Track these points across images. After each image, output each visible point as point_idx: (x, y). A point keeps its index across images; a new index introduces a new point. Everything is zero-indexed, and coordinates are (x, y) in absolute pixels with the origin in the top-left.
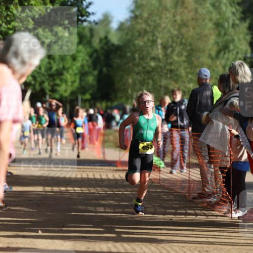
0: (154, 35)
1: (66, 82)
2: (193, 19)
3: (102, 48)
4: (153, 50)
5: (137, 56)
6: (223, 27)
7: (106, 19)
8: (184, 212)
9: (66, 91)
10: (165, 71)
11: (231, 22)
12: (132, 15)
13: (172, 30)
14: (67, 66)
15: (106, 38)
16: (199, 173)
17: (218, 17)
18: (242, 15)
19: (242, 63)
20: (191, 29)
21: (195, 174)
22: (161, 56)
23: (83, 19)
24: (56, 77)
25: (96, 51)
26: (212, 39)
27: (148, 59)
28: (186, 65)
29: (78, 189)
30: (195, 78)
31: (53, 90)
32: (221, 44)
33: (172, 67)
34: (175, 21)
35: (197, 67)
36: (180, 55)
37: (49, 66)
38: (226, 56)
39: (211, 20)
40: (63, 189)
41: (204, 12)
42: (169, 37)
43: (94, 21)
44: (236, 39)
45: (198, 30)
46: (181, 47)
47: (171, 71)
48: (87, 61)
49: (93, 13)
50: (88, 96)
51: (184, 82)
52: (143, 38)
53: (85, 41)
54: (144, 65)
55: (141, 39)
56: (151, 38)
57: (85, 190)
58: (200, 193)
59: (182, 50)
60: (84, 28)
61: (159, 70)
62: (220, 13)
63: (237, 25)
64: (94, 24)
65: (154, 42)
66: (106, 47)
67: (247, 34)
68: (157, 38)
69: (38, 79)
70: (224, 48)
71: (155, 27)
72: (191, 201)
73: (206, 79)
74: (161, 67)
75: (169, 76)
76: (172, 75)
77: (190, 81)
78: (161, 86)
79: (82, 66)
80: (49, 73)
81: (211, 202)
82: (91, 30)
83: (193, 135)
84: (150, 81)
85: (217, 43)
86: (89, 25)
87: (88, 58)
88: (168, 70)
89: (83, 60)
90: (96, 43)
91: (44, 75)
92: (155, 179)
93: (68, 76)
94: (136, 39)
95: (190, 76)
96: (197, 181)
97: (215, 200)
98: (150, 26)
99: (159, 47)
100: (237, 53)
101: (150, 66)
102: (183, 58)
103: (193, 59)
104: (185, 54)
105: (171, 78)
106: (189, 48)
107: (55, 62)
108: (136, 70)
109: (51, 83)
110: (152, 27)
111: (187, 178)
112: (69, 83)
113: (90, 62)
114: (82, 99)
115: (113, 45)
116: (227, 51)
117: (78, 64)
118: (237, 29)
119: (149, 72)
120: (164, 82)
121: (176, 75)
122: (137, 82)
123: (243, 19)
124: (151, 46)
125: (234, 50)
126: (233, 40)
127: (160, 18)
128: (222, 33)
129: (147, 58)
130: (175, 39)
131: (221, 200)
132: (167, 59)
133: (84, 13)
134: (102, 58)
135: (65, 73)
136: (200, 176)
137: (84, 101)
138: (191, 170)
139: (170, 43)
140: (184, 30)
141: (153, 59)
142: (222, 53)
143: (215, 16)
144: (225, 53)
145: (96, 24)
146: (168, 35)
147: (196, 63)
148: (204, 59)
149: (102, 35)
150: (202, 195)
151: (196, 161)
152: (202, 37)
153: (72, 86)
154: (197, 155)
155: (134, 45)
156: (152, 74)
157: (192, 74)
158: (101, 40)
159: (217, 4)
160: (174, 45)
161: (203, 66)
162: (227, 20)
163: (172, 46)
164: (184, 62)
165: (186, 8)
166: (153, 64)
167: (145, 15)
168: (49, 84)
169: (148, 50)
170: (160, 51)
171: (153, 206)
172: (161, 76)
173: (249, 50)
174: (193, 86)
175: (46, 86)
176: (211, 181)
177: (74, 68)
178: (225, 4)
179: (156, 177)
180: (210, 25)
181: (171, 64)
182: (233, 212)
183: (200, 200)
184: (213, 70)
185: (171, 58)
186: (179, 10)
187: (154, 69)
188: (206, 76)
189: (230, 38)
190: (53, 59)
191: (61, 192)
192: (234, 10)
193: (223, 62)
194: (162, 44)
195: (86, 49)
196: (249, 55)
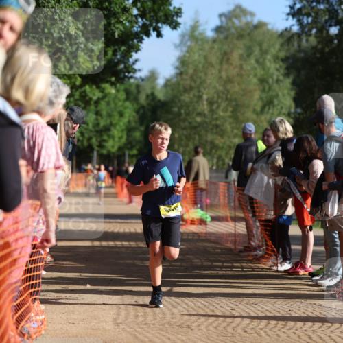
0: (199, 91)
1: (113, 137)
2: (238, 75)
3: (149, 104)
4: (199, 105)
5: (183, 111)
6: (267, 82)
7: (153, 76)
8: (230, 265)
9: (113, 147)
10: (211, 127)
11: (275, 77)
12: (178, 71)
13: (217, 85)
14: (114, 122)
15: (152, 94)
16: (245, 226)
17: (262, 73)
18: (286, 71)
19: (282, 120)
20: (236, 84)
21: (241, 228)
22: (206, 112)
23: (130, 75)
24: (103, 133)
25: (143, 107)
26: (257, 95)
27: (194, 115)
28: (231, 120)
29: (126, 243)
30: (240, 133)
31: (101, 146)
32: (265, 100)
33: (218, 123)
34: (220, 77)
35: (242, 122)
36: (225, 110)
37: (96, 122)
38: (271, 111)
39: (255, 75)
40: (111, 243)
41: (249, 68)
42: (215, 93)
43: (141, 78)
44: (280, 94)
45: (243, 86)
46: (227, 103)
47: (217, 126)
48: (134, 117)
49: (139, 70)
50: (135, 152)
51: (229, 137)
52: (189, 94)
53: (132, 97)
54: (190, 121)
55: (187, 95)
56: (197, 94)
57: (133, 244)
58: (246, 247)
59: (228, 105)
60: (131, 85)
61: (205, 125)
62: (264, 69)
63: (281, 81)
64: (140, 81)
65: (200, 97)
66: (152, 103)
67: (292, 89)
68: (203, 94)
69: (86, 135)
70: (268, 103)
71: (201, 83)
72: (236, 254)
73: (251, 134)
74: (206, 123)
75: (214, 131)
76: (218, 130)
77: (236, 136)
78: (206, 141)
79: (129, 122)
80: (97, 129)
81: (256, 255)
82: (138, 86)
83: (238, 189)
84: (197, 137)
85: (261, 99)
86: (136, 82)
87: (134, 114)
88: (213, 125)
89: (129, 116)
90: (143, 99)
91: (91, 131)
92: (202, 233)
93: (116, 132)
94: (181, 95)
95: (235, 131)
96: (243, 234)
97: (261, 253)
98: (195, 82)
99: (205, 102)
100: (282, 108)
101: (196, 122)
102: (229, 114)
103: (239, 114)
104: (230, 109)
105: (217, 133)
106: (234, 103)
107: (102, 118)
108: (182, 125)
109: (99, 139)
110: (198, 82)
111: (233, 232)
112: (117, 139)
113: (137, 117)
114: (129, 155)
115: (159, 101)
116: (271, 107)
117: (125, 120)
118: (281, 84)
119: (195, 128)
120: (210, 137)
121: (222, 130)
122: (184, 138)
123: (287, 75)
124: (197, 102)
125: (278, 105)
126: (277, 96)
127: (206, 74)
128: (267, 88)
129: (193, 113)
130: (221, 95)
131: (266, 253)
132: (213, 115)
133: (130, 69)
134: (149, 114)
135: (112, 129)
136: (245, 230)
137: (131, 156)
138: (237, 224)
139: (215, 99)
140: (229, 87)
141: (199, 114)
142: (267, 107)
143: (260, 72)
144: (269, 109)
145: (143, 80)
146: (214, 91)
147: (241, 118)
148: (250, 114)
149: (149, 92)
150: (248, 249)
151: (242, 215)
152: (246, 93)
153: (119, 141)
154: (242, 209)
155: (180, 101)
156: (198, 129)
157: (237, 129)
158: (147, 96)
159: (261, 60)
160: (220, 101)
161: (248, 120)
162: (271, 76)
163: (217, 102)
164: (230, 117)
165: (231, 64)
166: (198, 119)
167: (191, 71)
168: (97, 140)
169: (194, 106)
170: (206, 107)
171: (200, 259)
172: (207, 131)
173: (293, 105)
174: (238, 141)
175: (94, 141)
176: (257, 234)
177: (121, 124)
178: (270, 60)
179: (202, 231)
180: (255, 80)
181: (217, 119)
182: (279, 265)
183: (246, 254)
184: (258, 125)
185: (216, 113)
186: (225, 66)
187: (200, 124)
188: (250, 131)
189: (274, 93)
190: (101, 115)
191: (109, 247)
192: (278, 66)
193: (268, 116)
194: (207, 100)
195: (133, 105)
196: (293, 110)
